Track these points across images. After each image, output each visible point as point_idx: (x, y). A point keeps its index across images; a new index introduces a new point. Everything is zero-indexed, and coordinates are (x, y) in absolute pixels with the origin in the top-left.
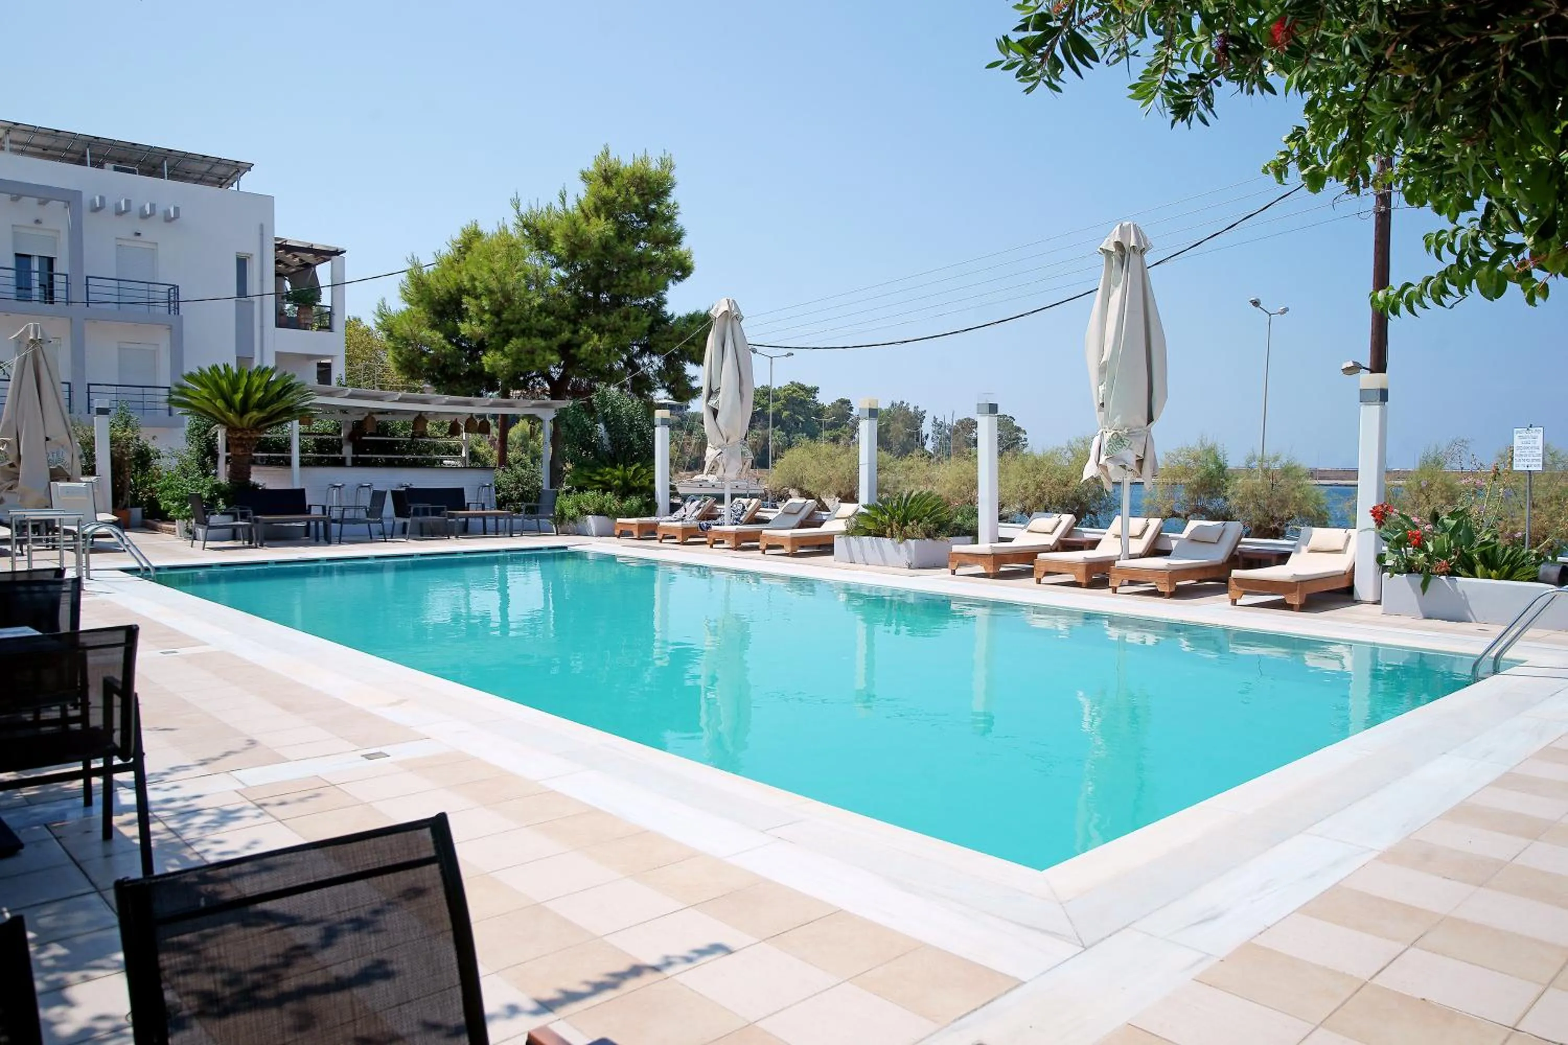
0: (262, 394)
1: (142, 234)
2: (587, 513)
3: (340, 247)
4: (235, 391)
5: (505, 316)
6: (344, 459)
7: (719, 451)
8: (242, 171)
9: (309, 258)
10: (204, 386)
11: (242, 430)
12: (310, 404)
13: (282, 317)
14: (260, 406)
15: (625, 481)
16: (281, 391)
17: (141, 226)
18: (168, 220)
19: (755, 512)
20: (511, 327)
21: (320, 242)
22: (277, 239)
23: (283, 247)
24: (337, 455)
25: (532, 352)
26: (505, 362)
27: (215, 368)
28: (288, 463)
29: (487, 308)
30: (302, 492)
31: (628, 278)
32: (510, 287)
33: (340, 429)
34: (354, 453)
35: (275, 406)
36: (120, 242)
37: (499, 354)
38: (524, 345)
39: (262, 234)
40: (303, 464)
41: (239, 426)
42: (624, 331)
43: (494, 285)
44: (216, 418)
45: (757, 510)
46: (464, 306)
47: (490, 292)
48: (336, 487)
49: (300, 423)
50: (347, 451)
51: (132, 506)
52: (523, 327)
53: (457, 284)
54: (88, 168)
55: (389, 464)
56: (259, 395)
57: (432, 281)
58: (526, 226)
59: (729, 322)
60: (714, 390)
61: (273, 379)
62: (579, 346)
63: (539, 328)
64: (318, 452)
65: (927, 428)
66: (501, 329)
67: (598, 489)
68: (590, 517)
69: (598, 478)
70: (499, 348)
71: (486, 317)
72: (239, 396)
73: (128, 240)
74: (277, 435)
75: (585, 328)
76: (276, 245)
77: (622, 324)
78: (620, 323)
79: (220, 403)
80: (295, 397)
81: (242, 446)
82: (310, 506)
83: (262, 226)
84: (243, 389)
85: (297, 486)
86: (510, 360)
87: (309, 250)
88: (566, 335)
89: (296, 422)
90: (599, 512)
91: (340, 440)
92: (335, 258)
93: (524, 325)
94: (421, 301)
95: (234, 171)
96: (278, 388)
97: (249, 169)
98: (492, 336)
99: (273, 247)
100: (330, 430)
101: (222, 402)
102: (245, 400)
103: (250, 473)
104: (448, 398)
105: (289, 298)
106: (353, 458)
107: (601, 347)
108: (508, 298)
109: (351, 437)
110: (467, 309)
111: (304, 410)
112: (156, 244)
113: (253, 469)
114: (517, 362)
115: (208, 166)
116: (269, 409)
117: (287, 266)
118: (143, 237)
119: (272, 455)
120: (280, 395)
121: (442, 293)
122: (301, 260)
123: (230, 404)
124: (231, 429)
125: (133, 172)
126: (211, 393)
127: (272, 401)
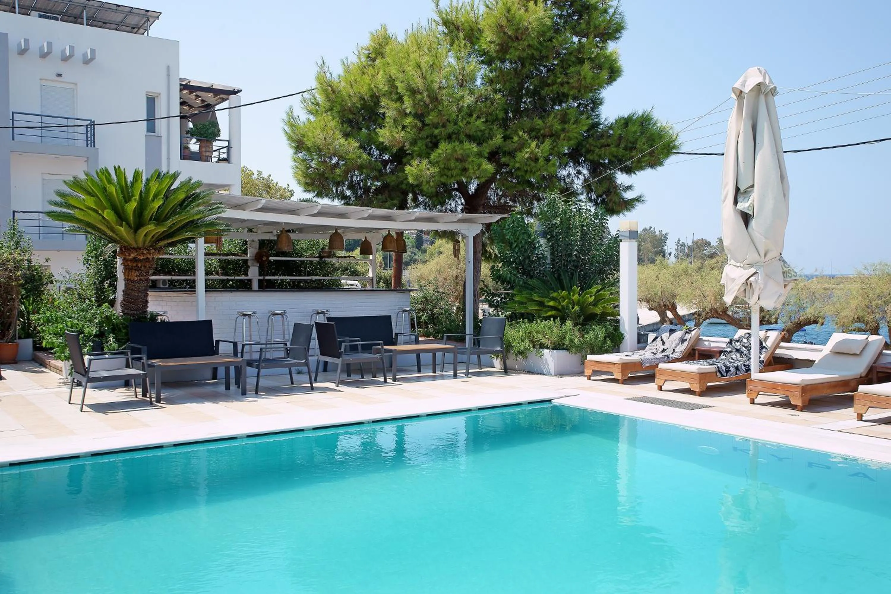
0: (161, 202)
1: (63, 75)
2: (542, 346)
3: (237, 87)
4: (127, 199)
5: (431, 118)
6: (250, 280)
7: (753, 270)
8: (151, 20)
9: (209, 97)
10: (90, 194)
11: (138, 249)
12: (218, 218)
13: (187, 151)
14: (159, 219)
15: (583, 307)
16: (184, 200)
17: (62, 68)
18: (87, 62)
19: (775, 349)
20: (436, 132)
21: (219, 83)
22: (181, 79)
23: (186, 87)
24: (243, 277)
25: (462, 160)
26: (434, 170)
27: (105, 172)
28: (191, 286)
29: (408, 111)
30: (209, 323)
31: (566, 74)
32: (436, 86)
33: (246, 249)
34: (260, 275)
35: (176, 218)
36: (44, 83)
37: (425, 162)
38: (454, 150)
39: (168, 75)
40: (209, 288)
41: (134, 245)
42: (562, 136)
43: (419, 83)
44: (105, 234)
45: (777, 346)
46: (382, 111)
47: (413, 92)
48: (245, 315)
49: (206, 242)
50: (254, 273)
51: (20, 338)
52: (450, 131)
53: (371, 89)
54: (17, 15)
55: (296, 287)
56: (157, 204)
57: (343, 86)
58: (446, 23)
59: (762, 97)
60: (742, 189)
61: (174, 186)
62: (511, 154)
63: (467, 131)
64: (222, 274)
65: (670, 247)
66: (424, 134)
67: (555, 318)
68: (546, 351)
69: (551, 303)
70: (424, 155)
71: (409, 120)
72: (133, 205)
73: (52, 81)
74: (180, 257)
75: (521, 133)
76: (181, 85)
77: (559, 127)
78: (558, 127)
79: (108, 214)
80: (201, 208)
81: (138, 269)
82: (218, 342)
83: (168, 67)
84: (137, 197)
85: (202, 317)
86: (437, 170)
87: (210, 90)
88: (498, 140)
89: (201, 241)
90: (557, 347)
91: (245, 262)
92: (232, 97)
93: (451, 128)
94: (331, 110)
95: (145, 19)
96: (182, 196)
97: (158, 18)
98: (414, 143)
99: (178, 87)
100: (236, 250)
101: (112, 213)
102: (140, 212)
103: (147, 302)
104: (370, 211)
105: (192, 134)
106: (259, 281)
107: (539, 155)
108: (435, 99)
109: (258, 258)
110: (384, 114)
111: (212, 224)
112: (76, 84)
113: (151, 294)
114: (445, 171)
115: (122, 16)
116: (169, 223)
117: (191, 107)
118: (64, 78)
119: (174, 278)
120: (183, 205)
121: (354, 100)
122: (203, 101)
123: (121, 216)
124: (126, 249)
125: (56, 19)
126: (98, 202)
127: (173, 212)
